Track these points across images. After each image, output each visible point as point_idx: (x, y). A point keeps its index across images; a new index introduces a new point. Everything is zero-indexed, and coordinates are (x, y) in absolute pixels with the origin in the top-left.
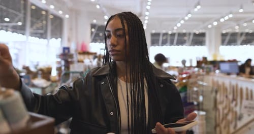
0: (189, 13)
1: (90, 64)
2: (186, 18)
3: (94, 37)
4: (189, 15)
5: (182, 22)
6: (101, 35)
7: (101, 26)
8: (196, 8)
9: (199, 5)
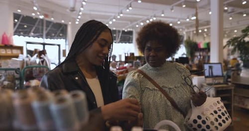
0: (121, 13)
1: (27, 59)
2: (119, 17)
3: (18, 28)
4: (121, 15)
5: (114, 20)
6: (25, 26)
7: (27, 17)
8: (128, 9)
9: (131, 7)
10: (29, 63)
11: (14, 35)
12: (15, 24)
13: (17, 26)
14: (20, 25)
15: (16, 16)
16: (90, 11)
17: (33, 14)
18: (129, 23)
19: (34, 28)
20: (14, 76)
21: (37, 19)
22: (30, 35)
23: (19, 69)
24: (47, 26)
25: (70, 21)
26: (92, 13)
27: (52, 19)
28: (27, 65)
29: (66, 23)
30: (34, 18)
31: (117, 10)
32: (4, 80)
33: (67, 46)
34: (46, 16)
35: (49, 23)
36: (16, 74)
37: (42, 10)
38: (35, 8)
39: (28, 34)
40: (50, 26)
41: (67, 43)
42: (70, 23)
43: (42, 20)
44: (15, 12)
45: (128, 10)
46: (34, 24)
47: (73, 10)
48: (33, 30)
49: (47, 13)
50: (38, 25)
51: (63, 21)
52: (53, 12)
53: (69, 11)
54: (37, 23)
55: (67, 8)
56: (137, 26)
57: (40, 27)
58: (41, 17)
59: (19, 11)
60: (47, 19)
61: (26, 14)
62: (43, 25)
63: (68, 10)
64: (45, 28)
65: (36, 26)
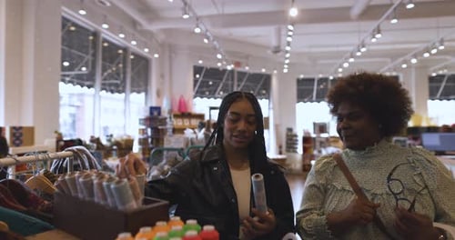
0: (363, 46)
1: (194, 136)
2: (359, 54)
3: (199, 87)
4: (363, 50)
5: (352, 60)
6: (211, 83)
7: (211, 69)
8: (374, 37)
9: (379, 33)
10: (195, 140)
11: (195, 97)
12: (196, 81)
13: (198, 84)
14: (202, 82)
15: (197, 70)
16: (311, 47)
17: (219, 64)
18: (389, 60)
19: (221, 85)
20: (176, 159)
21: (225, 71)
22: (216, 95)
23: (182, 149)
24: (240, 80)
25: (275, 69)
26: (314, 50)
27: (247, 68)
28: (192, 143)
29: (269, 73)
30: (221, 69)
31: (356, 40)
32: (165, 164)
33: (272, 112)
34: (237, 64)
35: (242, 74)
36: (178, 156)
37: (230, 55)
38: (219, 56)
39: (214, 94)
40: (245, 80)
41: (271, 106)
42: (275, 72)
43: (232, 71)
44: (196, 64)
45: (374, 40)
46: (221, 80)
47: (277, 50)
48: (220, 88)
49: (238, 60)
50: (227, 80)
51: (264, 70)
52: (247, 57)
53: (271, 54)
54: (226, 76)
55: (268, 48)
56: (404, 66)
57: (230, 82)
58: (229, 68)
59: (200, 62)
60: (240, 69)
61: (209, 65)
62: (233, 80)
63: (269, 52)
64: (236, 83)
65: (224, 81)
